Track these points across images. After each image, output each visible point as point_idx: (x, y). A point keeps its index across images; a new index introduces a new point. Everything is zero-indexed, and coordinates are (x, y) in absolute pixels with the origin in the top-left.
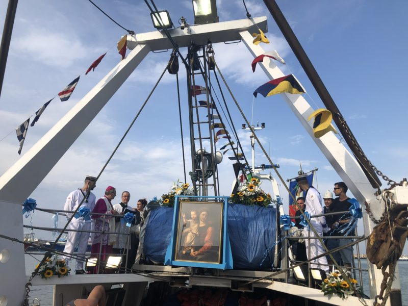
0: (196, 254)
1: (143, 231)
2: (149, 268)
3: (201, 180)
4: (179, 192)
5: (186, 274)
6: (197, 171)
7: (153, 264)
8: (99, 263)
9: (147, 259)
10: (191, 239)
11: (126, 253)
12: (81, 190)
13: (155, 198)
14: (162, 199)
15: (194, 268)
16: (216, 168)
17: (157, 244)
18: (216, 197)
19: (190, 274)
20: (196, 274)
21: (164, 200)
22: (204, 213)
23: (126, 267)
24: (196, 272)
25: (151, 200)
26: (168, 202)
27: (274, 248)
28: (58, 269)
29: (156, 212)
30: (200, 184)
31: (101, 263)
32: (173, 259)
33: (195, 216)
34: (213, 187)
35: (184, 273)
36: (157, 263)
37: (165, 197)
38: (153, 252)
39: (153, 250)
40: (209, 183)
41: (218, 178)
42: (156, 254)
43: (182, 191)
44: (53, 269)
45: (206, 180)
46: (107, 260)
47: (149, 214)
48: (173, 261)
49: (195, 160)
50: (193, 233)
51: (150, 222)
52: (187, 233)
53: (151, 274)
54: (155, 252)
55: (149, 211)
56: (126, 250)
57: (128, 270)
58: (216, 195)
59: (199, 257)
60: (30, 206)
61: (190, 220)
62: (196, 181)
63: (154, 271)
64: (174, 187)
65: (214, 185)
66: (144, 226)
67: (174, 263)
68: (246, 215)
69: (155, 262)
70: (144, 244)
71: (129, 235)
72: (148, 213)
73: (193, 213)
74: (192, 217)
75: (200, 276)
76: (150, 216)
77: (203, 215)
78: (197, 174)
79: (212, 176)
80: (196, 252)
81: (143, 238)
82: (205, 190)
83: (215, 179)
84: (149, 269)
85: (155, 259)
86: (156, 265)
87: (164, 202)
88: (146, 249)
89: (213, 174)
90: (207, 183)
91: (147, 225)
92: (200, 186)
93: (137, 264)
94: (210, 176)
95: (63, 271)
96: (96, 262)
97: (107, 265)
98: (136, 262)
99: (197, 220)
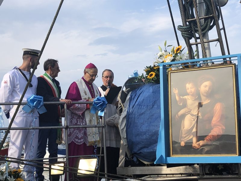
0: (201, 144)
1: (123, 121)
2: (138, 170)
3: (197, 35)
4: (168, 60)
5: (193, 175)
6: (189, 22)
7: (144, 165)
8: (68, 169)
9: (135, 159)
10: (191, 123)
11: (103, 153)
12: (20, 70)
13: (136, 74)
14: (145, 73)
15: (202, 166)
16: (220, 13)
17: (144, 137)
18: (224, 57)
19: (198, 175)
20: (207, 174)
21: (148, 74)
22: (207, 83)
23: (106, 172)
24: (207, 172)
25: (130, 77)
26: (153, 76)
29: (138, 92)
30: (196, 41)
31: (71, 170)
33: (193, 90)
34: (219, 43)
35: (190, 175)
36: (149, 163)
37: (150, 70)
38: (142, 148)
39: (140, 146)
40: (210, 39)
41: (224, 29)
42: (146, 150)
43: (172, 58)
46: (78, 165)
47: (128, 97)
48: (168, 158)
49: (184, 6)
50: (192, 115)
51: (131, 106)
52: (183, 116)
53: (143, 178)
54: (144, 147)
55: (128, 92)
56: (103, 148)
57: (108, 176)
58: (223, 53)
59: (206, 149)
61: (186, 97)
62: (191, 38)
63: (147, 175)
64: (160, 53)
65: (219, 40)
66: (124, 114)
67: (170, 160)
69: (146, 163)
70: (127, 138)
71: (103, 127)
72: (127, 95)
73: (189, 86)
74: (188, 91)
75: (213, 176)
76: (131, 99)
77: (206, 86)
78: (191, 27)
79: (215, 27)
80: (201, 143)
81: (125, 129)
83: (219, 31)
84: (138, 173)
85: (145, 158)
86: (148, 165)
87: (149, 77)
88: (131, 145)
89: (216, 23)
90: (208, 39)
91: (127, 112)
92: (197, 45)
93: (121, 167)
94: (211, 28)
96: (62, 169)
97: (79, 171)
98: (120, 165)
99: (197, 95)
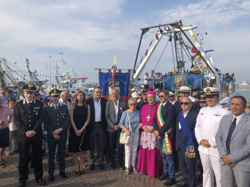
6: (178, 66)
14: (168, 74)
17: (169, 86)
27: (200, 86)
29: (167, 78)
32: (174, 89)
43: (174, 71)
45: (181, 69)
49: (178, 63)
52: (177, 83)
61: (177, 80)
62: (178, 69)
64: (172, 69)
68: (193, 77)
77: (181, 78)
82: (181, 71)
89: (183, 67)
99: (179, 79)
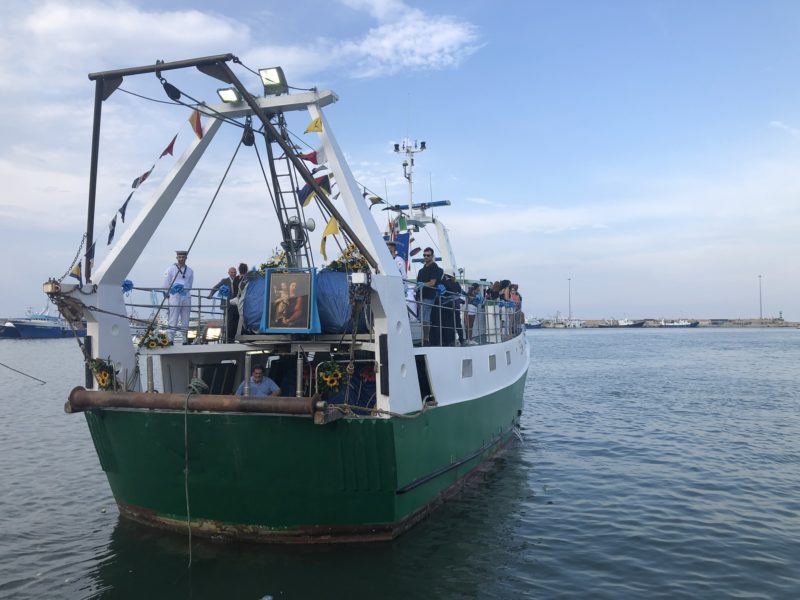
0: (287, 321)
1: (241, 303)
2: (250, 337)
3: (293, 250)
4: (276, 262)
6: (287, 241)
8: (199, 335)
9: (248, 330)
10: (283, 308)
17: (254, 315)
22: (294, 284)
24: (295, 339)
28: (160, 340)
29: (255, 282)
31: (201, 335)
32: (267, 327)
33: (285, 287)
35: (285, 341)
42: (256, 324)
43: (280, 260)
44: (156, 341)
45: (298, 250)
46: (207, 332)
48: (267, 330)
49: (285, 229)
50: (284, 303)
52: (278, 303)
53: (254, 343)
54: (254, 322)
58: (310, 266)
59: (291, 324)
60: (128, 286)
61: (281, 291)
62: (289, 252)
63: (256, 340)
65: (307, 255)
73: (283, 284)
74: (283, 288)
77: (293, 286)
79: (304, 246)
83: (306, 249)
86: (257, 334)
90: (299, 253)
94: (301, 247)
95: (165, 342)
96: (196, 334)
97: (208, 336)
99: (287, 291)
